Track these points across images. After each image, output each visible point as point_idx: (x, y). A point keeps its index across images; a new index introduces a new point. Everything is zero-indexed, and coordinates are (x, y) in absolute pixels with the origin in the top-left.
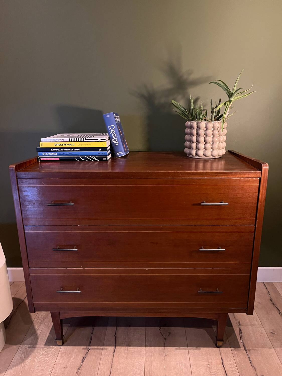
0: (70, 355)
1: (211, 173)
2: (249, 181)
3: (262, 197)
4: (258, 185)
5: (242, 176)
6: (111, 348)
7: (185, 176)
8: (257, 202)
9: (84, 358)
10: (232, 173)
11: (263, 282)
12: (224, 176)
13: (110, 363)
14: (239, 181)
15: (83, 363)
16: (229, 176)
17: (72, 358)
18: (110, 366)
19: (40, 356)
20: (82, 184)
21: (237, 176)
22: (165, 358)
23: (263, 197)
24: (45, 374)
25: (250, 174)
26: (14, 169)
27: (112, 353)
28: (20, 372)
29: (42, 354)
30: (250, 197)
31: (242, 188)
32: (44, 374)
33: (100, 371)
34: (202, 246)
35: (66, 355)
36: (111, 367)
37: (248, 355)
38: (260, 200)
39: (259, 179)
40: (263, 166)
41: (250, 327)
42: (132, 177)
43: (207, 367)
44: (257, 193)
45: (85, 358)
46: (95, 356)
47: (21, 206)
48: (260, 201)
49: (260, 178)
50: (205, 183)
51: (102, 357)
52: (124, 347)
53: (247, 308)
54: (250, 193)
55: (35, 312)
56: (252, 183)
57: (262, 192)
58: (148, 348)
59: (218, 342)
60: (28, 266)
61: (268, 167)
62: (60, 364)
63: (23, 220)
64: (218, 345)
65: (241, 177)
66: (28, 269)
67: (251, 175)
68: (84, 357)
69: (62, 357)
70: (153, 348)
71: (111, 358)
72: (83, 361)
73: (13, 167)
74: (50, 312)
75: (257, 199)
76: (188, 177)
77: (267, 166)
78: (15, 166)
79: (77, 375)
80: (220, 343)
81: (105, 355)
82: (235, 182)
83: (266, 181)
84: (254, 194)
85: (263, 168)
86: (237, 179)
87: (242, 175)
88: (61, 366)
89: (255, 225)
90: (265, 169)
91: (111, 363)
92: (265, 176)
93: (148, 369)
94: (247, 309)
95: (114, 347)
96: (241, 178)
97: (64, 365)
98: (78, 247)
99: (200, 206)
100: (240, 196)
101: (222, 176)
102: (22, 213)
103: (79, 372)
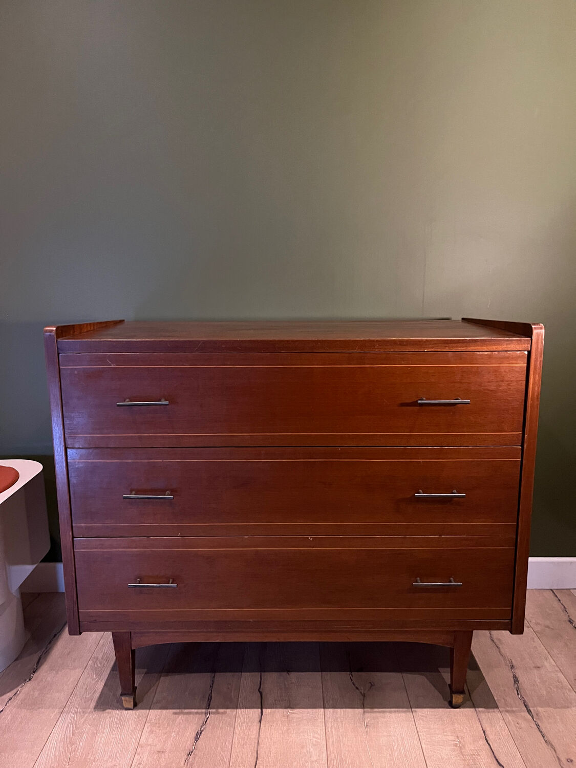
0: (168, 729)
1: (435, 342)
2: (508, 358)
3: (533, 389)
4: (526, 365)
5: (494, 348)
6: (255, 713)
7: (386, 347)
8: (523, 399)
9: (199, 734)
10: (476, 341)
11: (551, 589)
12: (460, 347)
13: (255, 742)
14: (490, 357)
15: (197, 743)
16: (471, 348)
17: (173, 733)
18: (254, 747)
19: (105, 730)
20: (185, 364)
21: (485, 348)
22: (367, 731)
23: (536, 389)
24: (119, 764)
25: (510, 344)
26: (53, 334)
27: (256, 724)
28: (66, 762)
29: (110, 727)
30: (510, 388)
31: (496, 371)
32: (117, 765)
33: (234, 757)
34: (421, 489)
35: (159, 727)
36: (256, 750)
37: (535, 721)
38: (531, 395)
39: (526, 353)
40: (533, 329)
41: (535, 671)
42: (283, 350)
43: (456, 745)
44: (525, 382)
45: (201, 733)
46: (222, 728)
47: (64, 408)
48: (530, 397)
49: (530, 353)
50: (424, 362)
51: (237, 731)
52: (281, 710)
53: (511, 619)
54: (512, 381)
55: (80, 634)
56: (514, 362)
57: (534, 378)
58: (330, 711)
59: (454, 696)
60: (71, 534)
61: (543, 331)
62: (149, 745)
63: (66, 437)
64: (453, 702)
65: (492, 350)
66: (71, 540)
67: (512, 347)
68: (199, 732)
69: (152, 732)
70: (340, 712)
71: (255, 732)
72: (196, 739)
73: (51, 331)
74: (110, 633)
75: (524, 392)
76: (392, 350)
77: (541, 328)
78: (55, 329)
79: (187, 765)
80: (457, 699)
81: (241, 726)
82: (482, 360)
83: (541, 357)
84: (520, 383)
85: (535, 332)
86: (486, 353)
87: (494, 345)
88: (151, 749)
89: (522, 446)
90: (538, 335)
91: (257, 742)
92: (538, 348)
93: (333, 753)
94: (512, 622)
95: (260, 710)
96: (494, 353)
97: (158, 748)
98: (173, 492)
99: (416, 408)
100: (493, 388)
101: (457, 347)
102: (65, 422)
103: (190, 760)
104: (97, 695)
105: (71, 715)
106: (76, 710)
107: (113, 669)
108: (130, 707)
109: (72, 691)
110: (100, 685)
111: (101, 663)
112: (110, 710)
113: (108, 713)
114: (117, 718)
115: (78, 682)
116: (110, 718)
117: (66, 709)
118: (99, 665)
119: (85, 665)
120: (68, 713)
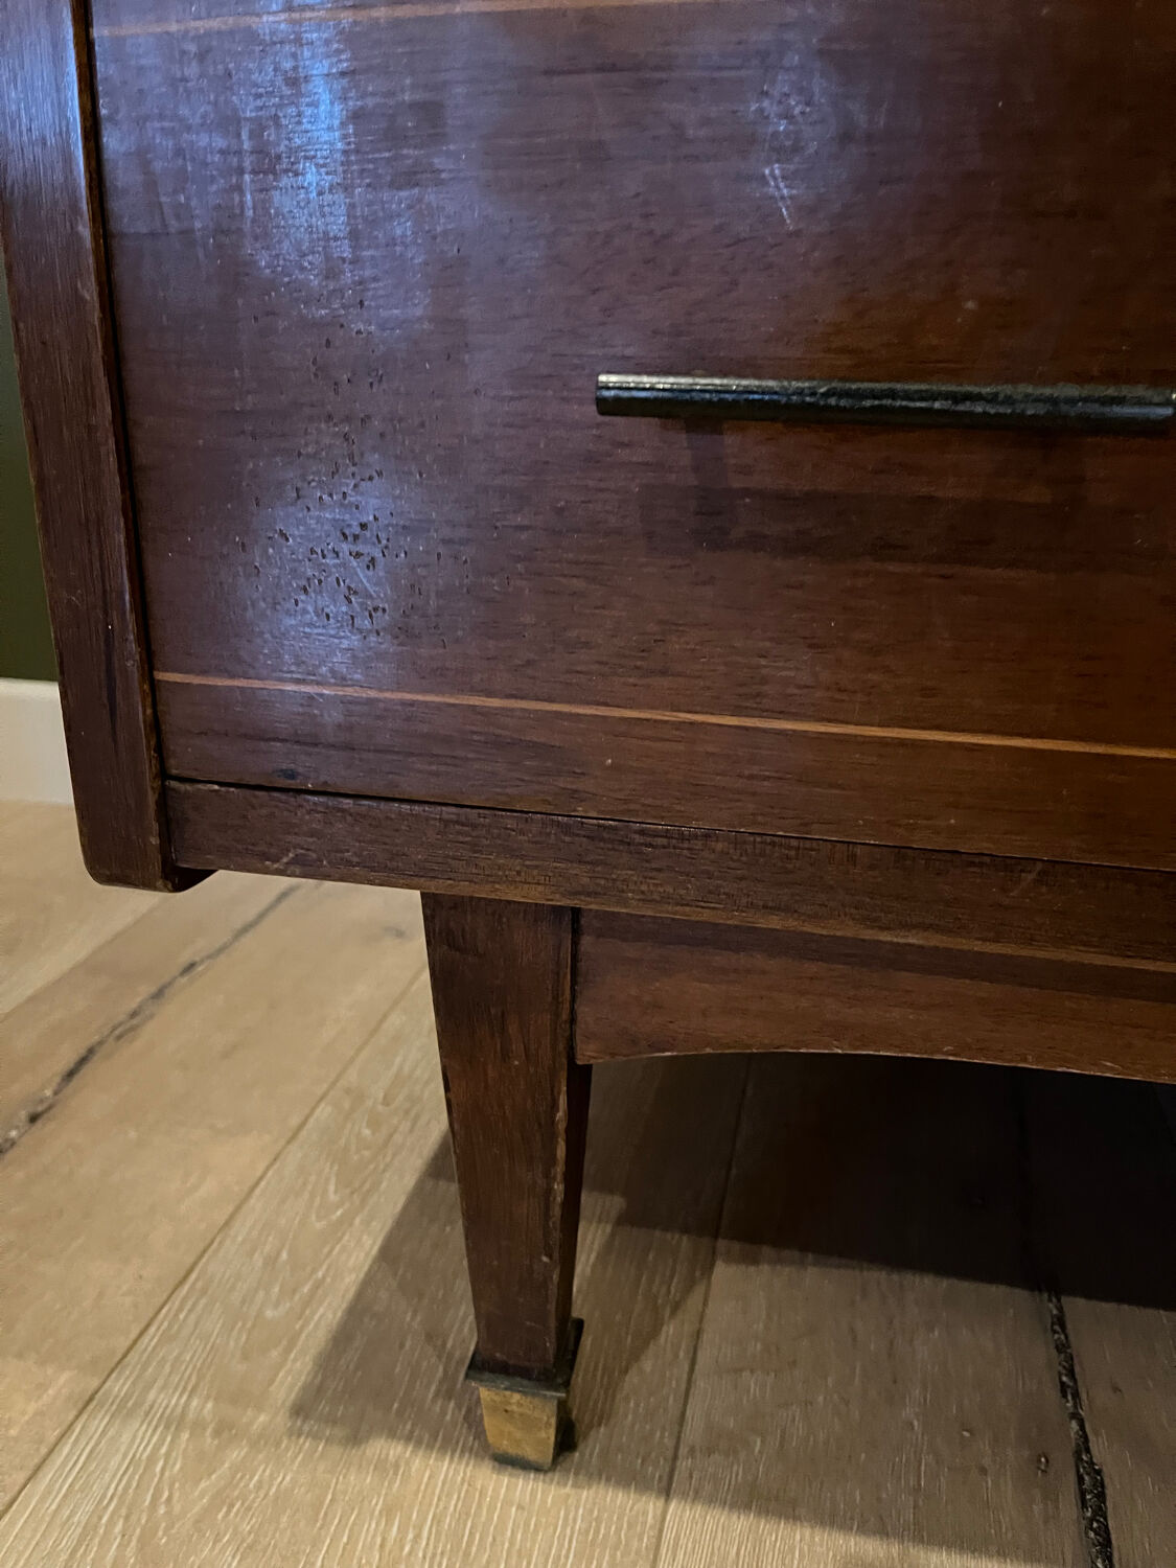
104: (328, 1314)
105: (137, 1437)
106: (176, 1400)
107: (436, 1169)
108: (530, 1454)
109: (190, 1260)
110: (359, 1251)
111: (375, 1123)
112: (395, 1450)
113: (381, 1467)
114: (438, 1520)
115: (238, 1208)
116: (388, 1512)
117: (118, 1386)
118: (367, 1132)
119: (295, 1121)
120: (125, 1410)
